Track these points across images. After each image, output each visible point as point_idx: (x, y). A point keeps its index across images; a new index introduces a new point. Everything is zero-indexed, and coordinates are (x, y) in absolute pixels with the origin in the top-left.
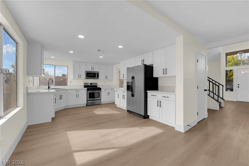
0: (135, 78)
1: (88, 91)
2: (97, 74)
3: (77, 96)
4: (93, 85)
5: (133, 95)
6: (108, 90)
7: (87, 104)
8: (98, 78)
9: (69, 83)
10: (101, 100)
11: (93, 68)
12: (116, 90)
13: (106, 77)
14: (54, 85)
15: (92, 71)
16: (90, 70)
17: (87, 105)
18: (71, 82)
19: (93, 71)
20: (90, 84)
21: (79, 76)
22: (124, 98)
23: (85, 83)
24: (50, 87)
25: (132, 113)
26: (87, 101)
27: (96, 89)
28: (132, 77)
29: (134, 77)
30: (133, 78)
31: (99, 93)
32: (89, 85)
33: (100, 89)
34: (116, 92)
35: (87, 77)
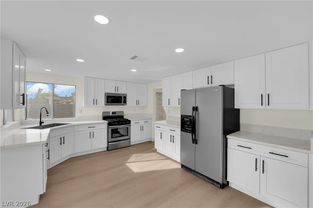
0: (200, 109)
1: (109, 127)
2: (124, 97)
3: (92, 135)
4: (117, 114)
5: (195, 141)
6: (142, 123)
7: (108, 148)
8: (124, 104)
9: (77, 114)
10: (130, 139)
11: (117, 88)
12: (156, 125)
13: (138, 102)
14: (52, 118)
15: (115, 92)
16: (112, 91)
17: (108, 150)
18: (81, 111)
19: (117, 92)
20: (113, 113)
21: (95, 102)
22: (172, 140)
23: (103, 113)
24: (43, 123)
25: (193, 172)
26: (108, 143)
27: (122, 121)
28: (194, 107)
29: (197, 107)
30: (195, 109)
31: (128, 128)
32: (111, 114)
33: (128, 122)
34: (156, 128)
35: (107, 102)
